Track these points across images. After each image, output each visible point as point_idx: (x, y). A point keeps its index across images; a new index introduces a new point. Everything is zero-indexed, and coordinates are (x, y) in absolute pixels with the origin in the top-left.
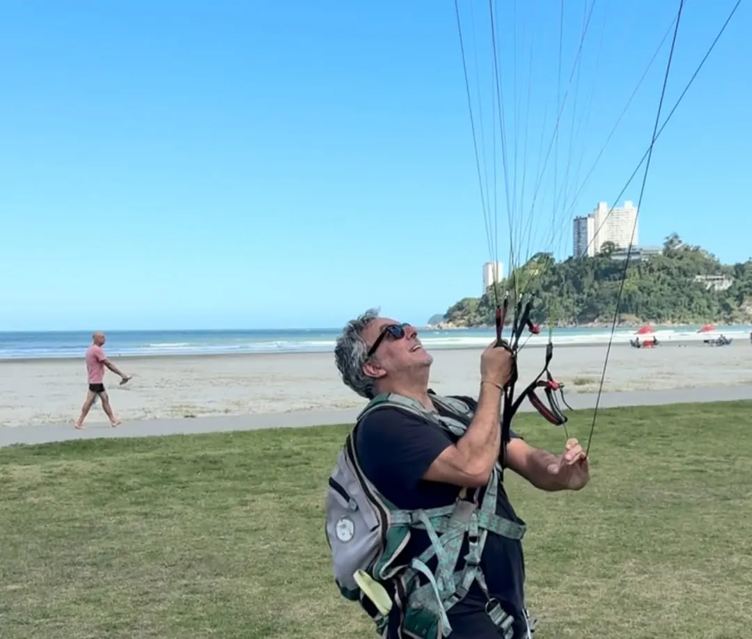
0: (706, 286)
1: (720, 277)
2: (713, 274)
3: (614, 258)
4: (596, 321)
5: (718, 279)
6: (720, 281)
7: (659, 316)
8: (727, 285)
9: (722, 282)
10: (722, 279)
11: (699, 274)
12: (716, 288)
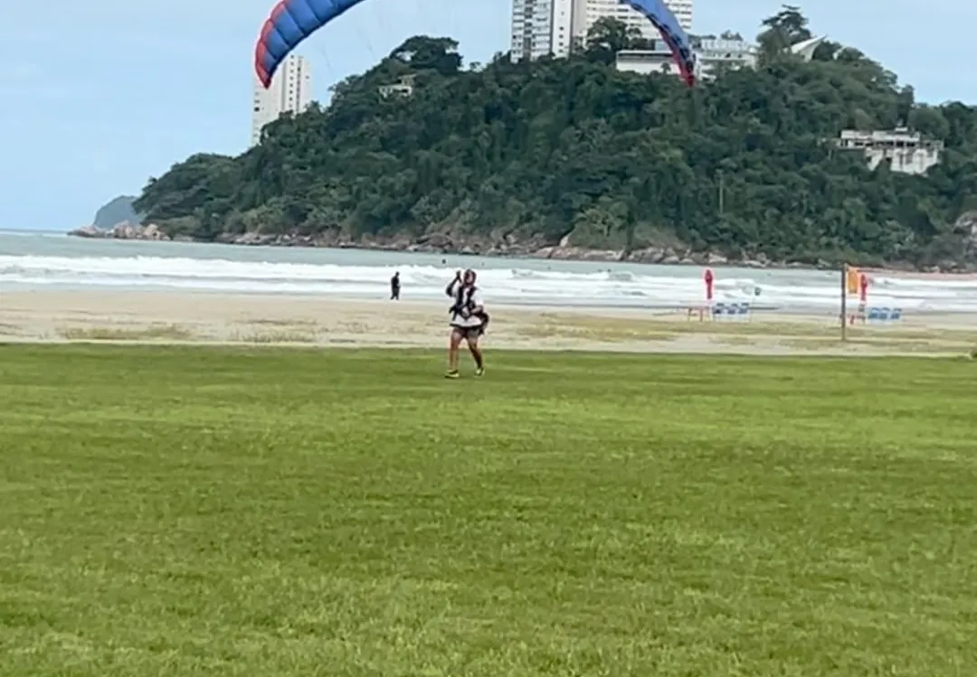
0: (869, 159)
1: (906, 139)
2: (889, 128)
3: (622, 67)
4: (564, 242)
5: (900, 144)
6: (905, 151)
7: (737, 236)
8: (921, 162)
9: (910, 155)
10: (911, 145)
11: (851, 127)
12: (895, 167)
